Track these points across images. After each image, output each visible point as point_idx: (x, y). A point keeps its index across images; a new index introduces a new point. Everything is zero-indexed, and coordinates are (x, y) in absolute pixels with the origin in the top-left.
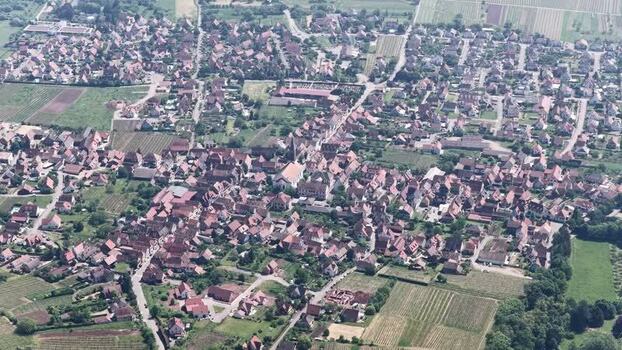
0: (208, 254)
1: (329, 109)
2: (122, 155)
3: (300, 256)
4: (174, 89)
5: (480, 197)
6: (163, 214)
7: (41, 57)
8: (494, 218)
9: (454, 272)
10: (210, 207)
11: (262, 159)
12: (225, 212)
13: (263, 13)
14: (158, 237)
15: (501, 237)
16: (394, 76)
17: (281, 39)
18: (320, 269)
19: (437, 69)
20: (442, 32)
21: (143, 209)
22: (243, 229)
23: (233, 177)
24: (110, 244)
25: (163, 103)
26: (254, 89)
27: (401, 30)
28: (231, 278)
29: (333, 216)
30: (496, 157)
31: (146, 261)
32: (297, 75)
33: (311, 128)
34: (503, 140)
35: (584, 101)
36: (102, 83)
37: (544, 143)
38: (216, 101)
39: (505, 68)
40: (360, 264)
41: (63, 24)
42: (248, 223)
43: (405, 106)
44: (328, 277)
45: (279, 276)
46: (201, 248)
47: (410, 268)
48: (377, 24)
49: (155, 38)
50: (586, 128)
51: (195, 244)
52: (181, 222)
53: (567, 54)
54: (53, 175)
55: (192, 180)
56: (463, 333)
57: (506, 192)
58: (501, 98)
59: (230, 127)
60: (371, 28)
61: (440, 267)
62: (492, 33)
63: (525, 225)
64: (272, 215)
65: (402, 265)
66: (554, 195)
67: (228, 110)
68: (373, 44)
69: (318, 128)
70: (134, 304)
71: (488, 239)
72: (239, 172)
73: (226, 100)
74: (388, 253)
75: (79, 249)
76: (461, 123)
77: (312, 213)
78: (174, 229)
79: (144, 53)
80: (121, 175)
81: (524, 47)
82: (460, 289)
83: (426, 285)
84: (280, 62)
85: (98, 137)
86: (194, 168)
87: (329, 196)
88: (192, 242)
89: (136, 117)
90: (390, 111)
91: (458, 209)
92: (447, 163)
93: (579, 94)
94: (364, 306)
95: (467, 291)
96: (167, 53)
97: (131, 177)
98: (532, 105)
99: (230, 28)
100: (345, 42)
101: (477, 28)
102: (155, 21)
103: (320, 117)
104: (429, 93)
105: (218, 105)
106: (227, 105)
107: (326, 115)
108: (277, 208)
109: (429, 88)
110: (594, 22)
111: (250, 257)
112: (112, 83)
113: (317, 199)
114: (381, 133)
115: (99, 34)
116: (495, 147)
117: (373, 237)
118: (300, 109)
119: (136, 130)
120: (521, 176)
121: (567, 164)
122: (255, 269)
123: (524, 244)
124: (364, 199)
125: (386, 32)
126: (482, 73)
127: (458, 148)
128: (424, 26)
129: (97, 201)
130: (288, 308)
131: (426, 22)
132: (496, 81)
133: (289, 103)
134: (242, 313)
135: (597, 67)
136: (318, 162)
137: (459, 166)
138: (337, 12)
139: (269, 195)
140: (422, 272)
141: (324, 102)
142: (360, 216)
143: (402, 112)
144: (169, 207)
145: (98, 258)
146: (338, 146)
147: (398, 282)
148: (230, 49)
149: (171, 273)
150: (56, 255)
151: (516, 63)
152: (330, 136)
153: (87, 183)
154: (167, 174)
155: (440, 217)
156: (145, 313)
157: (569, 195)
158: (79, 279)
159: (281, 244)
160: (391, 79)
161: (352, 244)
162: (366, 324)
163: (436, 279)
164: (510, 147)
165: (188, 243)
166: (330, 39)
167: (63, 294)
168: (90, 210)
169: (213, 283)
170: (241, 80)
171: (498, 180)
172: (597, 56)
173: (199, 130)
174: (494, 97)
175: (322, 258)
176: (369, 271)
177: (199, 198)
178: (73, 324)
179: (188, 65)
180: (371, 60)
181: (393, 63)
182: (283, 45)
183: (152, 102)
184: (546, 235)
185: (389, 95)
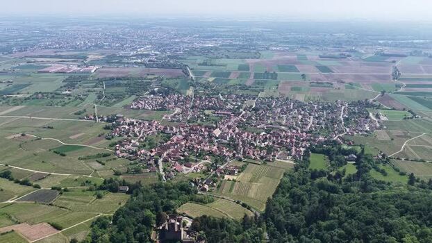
0: (186, 153)
2: (163, 127)
3: (217, 155)
4: (183, 112)
5: (279, 140)
6: (173, 142)
7: (143, 103)
8: (283, 146)
9: (269, 161)
10: (189, 141)
11: (207, 129)
12: (193, 142)
13: (212, 94)
14: (170, 148)
15: (286, 152)
16: (251, 109)
18: (223, 159)
19: (265, 108)
20: (267, 100)
21: (166, 141)
22: (199, 147)
23: (198, 133)
24: (153, 150)
25: (179, 115)
26: (207, 112)
27: (254, 99)
28: (193, 161)
29: (229, 144)
30: (284, 130)
31: (165, 155)
32: (221, 109)
33: (224, 121)
34: (286, 126)
35: (312, 117)
36: (161, 110)
37: (299, 127)
38: (195, 114)
39: (286, 108)
40: (237, 157)
41: (152, 96)
44: (226, 161)
45: (209, 161)
47: (254, 159)
48: (247, 97)
49: (179, 99)
50: (313, 123)
51: (182, 151)
52: (178, 145)
53: (306, 105)
54: (140, 132)
55: (184, 134)
57: (287, 140)
58: (285, 115)
59: (199, 121)
60: (245, 98)
61: (264, 160)
62: (282, 100)
63: (294, 148)
64: (209, 144)
65: (251, 159)
66: (303, 140)
67: (199, 117)
68: (245, 102)
69: (226, 122)
70: (158, 168)
71: (281, 152)
72: (200, 132)
73: (198, 114)
74: (247, 155)
75: (143, 151)
76: (272, 121)
77: (222, 143)
78: (176, 147)
79: (175, 103)
80: (162, 132)
81: (292, 104)
82: (271, 166)
83: (259, 164)
84: (216, 105)
85: (156, 122)
86: (185, 131)
87: (228, 139)
89: (170, 118)
90: (250, 118)
91: (271, 144)
92: (268, 131)
93: (310, 115)
94: (237, 170)
95: (274, 167)
96: (182, 103)
97: (164, 133)
98: (295, 117)
99: (202, 97)
100: (237, 101)
101: (277, 98)
102: (180, 95)
103: (227, 119)
104: (262, 114)
107: (229, 119)
108: (211, 142)
109: (262, 112)
110: (314, 97)
111: (200, 155)
112: (164, 110)
113: (224, 140)
114: (246, 123)
115: (162, 98)
116: (283, 128)
117: (242, 151)
118: (221, 118)
119: (169, 121)
120: (292, 135)
121: (307, 133)
122: (201, 159)
123: (293, 154)
124: (240, 140)
125: (249, 99)
126: (279, 110)
127: (271, 128)
129: (152, 139)
130: (211, 170)
131: (262, 97)
132: (284, 111)
133: (218, 115)
134: (195, 171)
135: (316, 108)
136: (226, 130)
137: (271, 132)
138: (235, 94)
139: (208, 138)
140: (258, 161)
141: (229, 116)
142: (238, 144)
143: (254, 118)
144: (175, 140)
145: (149, 153)
146: (232, 126)
147: (250, 164)
148: (201, 102)
149: (172, 159)
150: (134, 153)
151: (290, 107)
152: (230, 124)
153: (150, 134)
154: (176, 132)
155: (265, 146)
156: (161, 170)
157: (308, 140)
158: (141, 160)
159: (211, 151)
161: (235, 152)
162: (238, 175)
163: (263, 163)
164: (288, 128)
165: (180, 150)
166: (232, 101)
167: (134, 164)
168: (149, 141)
169: (187, 162)
170: (204, 110)
171: (284, 136)
172: (316, 106)
173: (189, 122)
174: (283, 115)
175: (225, 155)
176: (240, 160)
177: (186, 138)
178: (135, 173)
179: (188, 106)
180: (244, 106)
181: (251, 106)
182: (218, 102)
183: (175, 114)
184: (301, 151)
185: (249, 114)
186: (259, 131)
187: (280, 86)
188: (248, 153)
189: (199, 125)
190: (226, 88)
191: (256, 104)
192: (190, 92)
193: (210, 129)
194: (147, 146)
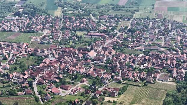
0: (61, 76)
1: (105, 39)
2: (33, 49)
3: (94, 78)
4: (52, 34)
5: (158, 62)
6: (46, 65)
7: (9, 25)
8: (163, 68)
9: (150, 83)
10: (63, 63)
11: (81, 51)
12: (68, 65)
13: (83, 15)
14: (44, 71)
15: (166, 73)
16: (127, 31)
17: (89, 22)
18: (101, 81)
19: (141, 29)
20: (143, 20)
21: (38, 64)
22: (74, 69)
23: (71, 55)
24: (26, 72)
26: (79, 34)
27: (129, 19)
29: (106, 66)
30: (163, 52)
31: (38, 77)
32: (94, 30)
33: (99, 43)
34: (165, 47)
36: (28, 32)
37: (179, 48)
38: (66, 36)
39: (164, 29)
40: (116, 79)
41: (17, 17)
42: (76, 68)
43: (131, 38)
44: (104, 83)
45: (86, 83)
46: (59, 74)
47: (134, 81)
48: (121, 18)
49: (47, 20)
51: (57, 73)
52: (52, 68)
53: (185, 26)
54: (9, 54)
55: (57, 56)
56: (154, 100)
57: (167, 61)
58: (163, 37)
59: (71, 43)
60: (119, 19)
61: (145, 81)
62: (159, 21)
63: (175, 70)
64: (84, 66)
65: (131, 81)
66: (184, 62)
68: (120, 23)
69: (101, 43)
70: (33, 90)
71: (161, 74)
72: (73, 54)
73: (70, 36)
74: (126, 77)
75: (15, 74)
76: (150, 43)
77: (99, 66)
78: (49, 69)
79: (43, 24)
80: (32, 55)
81: (170, 24)
82: (152, 88)
83: (140, 86)
84: (88, 27)
85: (25, 44)
86: (57, 53)
87: (104, 61)
88: (55, 73)
89: (39, 40)
91: (150, 66)
92: (146, 53)
94: (117, 92)
95: (155, 88)
96: (51, 24)
97: (36, 55)
98: (174, 39)
99: (72, 18)
100: (110, 22)
101: (154, 19)
102: (47, 16)
103: (102, 40)
104: (139, 35)
105: (67, 37)
106: (70, 38)
107: (104, 40)
108: (86, 64)
109: (139, 34)
111: (76, 77)
112: (32, 32)
113: (100, 62)
114: (123, 45)
115: (28, 19)
116: (162, 49)
117: (120, 73)
118: (95, 39)
119: (39, 44)
120: (172, 56)
122: (78, 81)
123: (175, 75)
124: (117, 62)
125: (124, 20)
126: (157, 31)
127: (149, 49)
128: (137, 18)
129: (23, 62)
130: (89, 92)
131: (137, 17)
132: (161, 32)
133: (91, 37)
134: (72, 93)
136: (101, 52)
137: (150, 54)
138: (108, 15)
139: (83, 60)
140: (138, 83)
141: (104, 37)
142: (116, 66)
143: (130, 40)
144: (48, 63)
145: (22, 76)
146: (108, 48)
147: (130, 85)
148: (72, 24)
149: (47, 81)
151: (168, 28)
152: (105, 45)
153: (20, 57)
154: (48, 55)
155: (144, 68)
156: (37, 93)
158: (14, 83)
159: (87, 74)
160: (126, 31)
161: (113, 74)
162: (118, 97)
163: (144, 84)
164: (167, 49)
165: (54, 73)
166: (105, 22)
167: (7, 87)
168: (20, 64)
169: (63, 85)
170: (75, 31)
171: (164, 57)
173: (60, 44)
174: (161, 37)
175: (102, 78)
176: (119, 82)
177: (59, 60)
178: (9, 95)
179: (57, 27)
180: (119, 27)
181: (127, 27)
182: (90, 23)
183: (44, 37)
184: (182, 72)
185: (125, 35)
186: (137, 53)
187: (156, 6)
188: (128, 75)
189: (72, 47)
190: (97, 8)
191: (131, 25)
192: (58, 13)
193: (84, 51)
194: (18, 69)
